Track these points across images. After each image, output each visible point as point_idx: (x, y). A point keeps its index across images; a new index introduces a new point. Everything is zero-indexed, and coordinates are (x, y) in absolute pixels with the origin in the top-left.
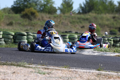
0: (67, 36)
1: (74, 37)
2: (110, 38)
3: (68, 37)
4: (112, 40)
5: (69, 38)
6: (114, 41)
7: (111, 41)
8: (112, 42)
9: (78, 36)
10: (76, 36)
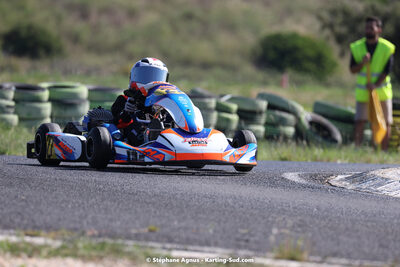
0: (43, 89)
1: (75, 96)
2: (224, 100)
3: (46, 95)
4: (234, 107)
5: (50, 100)
6: (240, 112)
7: (228, 111)
8: (234, 118)
9: (90, 90)
10: (83, 90)
